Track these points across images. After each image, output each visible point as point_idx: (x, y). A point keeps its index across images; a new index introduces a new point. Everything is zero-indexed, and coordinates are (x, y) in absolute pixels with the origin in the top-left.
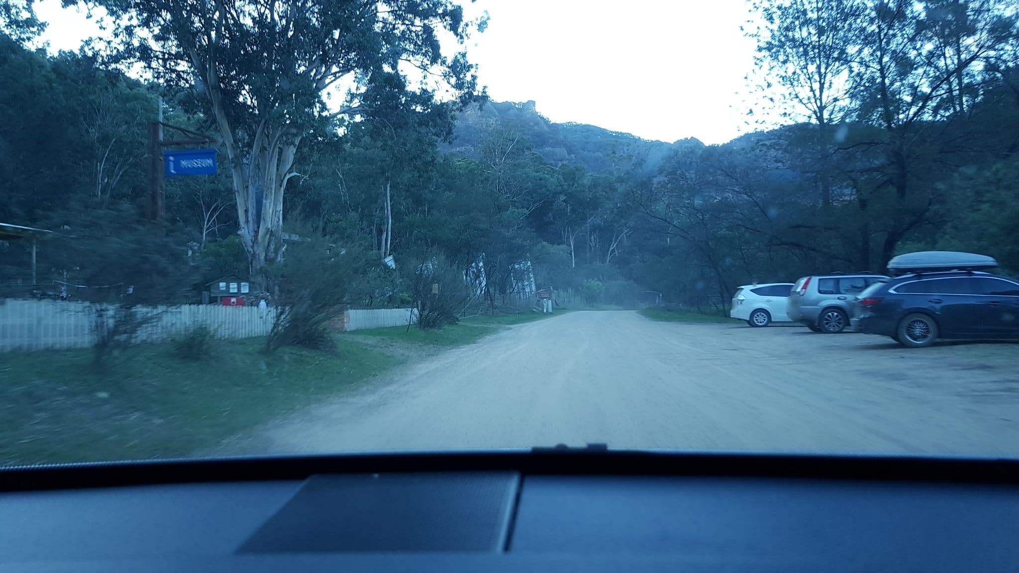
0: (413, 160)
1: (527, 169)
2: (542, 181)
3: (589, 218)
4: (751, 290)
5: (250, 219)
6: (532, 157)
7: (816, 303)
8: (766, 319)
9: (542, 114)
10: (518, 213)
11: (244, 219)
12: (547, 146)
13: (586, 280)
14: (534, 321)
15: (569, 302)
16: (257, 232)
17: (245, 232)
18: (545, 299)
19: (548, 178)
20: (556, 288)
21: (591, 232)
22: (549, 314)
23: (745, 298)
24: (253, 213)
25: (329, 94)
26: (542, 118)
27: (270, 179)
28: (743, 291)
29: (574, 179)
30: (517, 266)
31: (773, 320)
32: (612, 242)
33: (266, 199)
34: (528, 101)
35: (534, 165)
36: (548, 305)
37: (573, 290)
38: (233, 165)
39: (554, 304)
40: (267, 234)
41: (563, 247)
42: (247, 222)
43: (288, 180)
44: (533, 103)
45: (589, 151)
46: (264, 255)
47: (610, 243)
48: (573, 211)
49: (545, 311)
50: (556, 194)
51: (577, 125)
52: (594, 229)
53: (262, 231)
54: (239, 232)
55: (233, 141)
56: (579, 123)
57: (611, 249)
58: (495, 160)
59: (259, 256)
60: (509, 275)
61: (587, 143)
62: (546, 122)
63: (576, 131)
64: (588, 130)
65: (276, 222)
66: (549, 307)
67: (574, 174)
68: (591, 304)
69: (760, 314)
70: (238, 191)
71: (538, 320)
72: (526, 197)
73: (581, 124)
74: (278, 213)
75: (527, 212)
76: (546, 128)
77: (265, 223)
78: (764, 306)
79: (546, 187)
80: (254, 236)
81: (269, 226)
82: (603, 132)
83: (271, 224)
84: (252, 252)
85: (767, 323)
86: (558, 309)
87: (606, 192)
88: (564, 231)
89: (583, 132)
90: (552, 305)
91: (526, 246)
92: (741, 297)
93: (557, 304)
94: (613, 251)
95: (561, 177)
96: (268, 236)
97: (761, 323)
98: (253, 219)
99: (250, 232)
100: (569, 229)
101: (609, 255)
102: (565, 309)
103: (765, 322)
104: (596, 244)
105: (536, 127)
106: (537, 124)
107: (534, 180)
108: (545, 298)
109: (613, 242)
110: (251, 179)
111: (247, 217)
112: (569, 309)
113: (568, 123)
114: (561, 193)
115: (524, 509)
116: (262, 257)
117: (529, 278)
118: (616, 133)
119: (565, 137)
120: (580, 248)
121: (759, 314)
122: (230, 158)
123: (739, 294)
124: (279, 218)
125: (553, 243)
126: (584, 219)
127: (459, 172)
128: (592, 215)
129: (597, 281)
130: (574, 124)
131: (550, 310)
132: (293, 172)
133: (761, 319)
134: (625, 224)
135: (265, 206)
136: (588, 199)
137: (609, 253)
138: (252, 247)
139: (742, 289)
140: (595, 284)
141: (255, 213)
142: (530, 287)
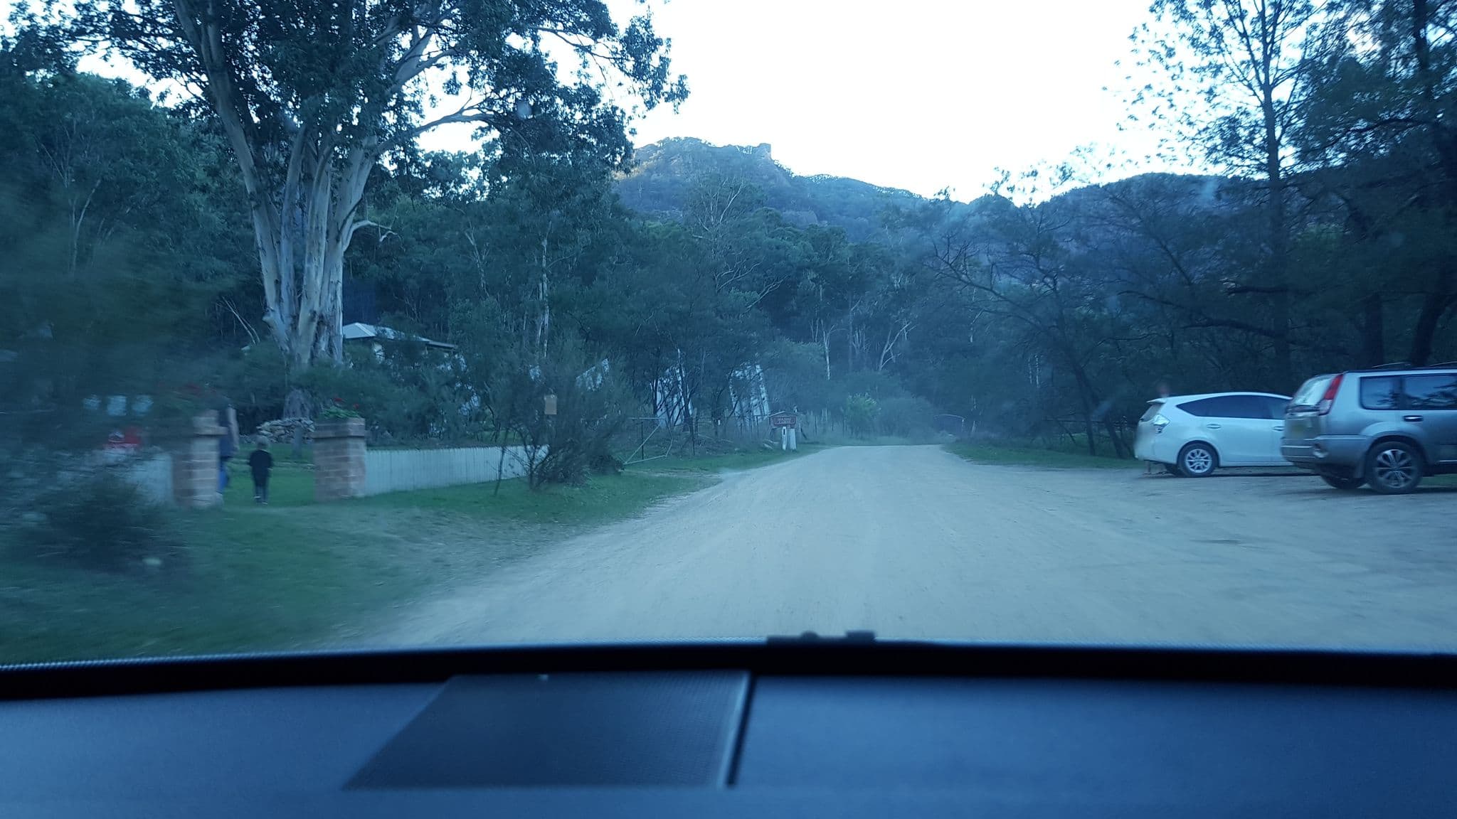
0: (563, 199)
1: (757, 232)
2: (781, 250)
3: (852, 306)
4: (1179, 406)
5: (284, 295)
6: (765, 214)
7: (1356, 429)
8: (1210, 461)
9: (780, 163)
10: (745, 297)
11: (274, 297)
12: (789, 209)
13: (851, 397)
14: (766, 465)
15: (825, 431)
16: (296, 318)
17: (276, 317)
18: (785, 428)
19: (790, 245)
20: (803, 410)
21: (854, 327)
22: (790, 453)
23: (1166, 422)
24: (288, 286)
25: (433, 98)
26: (780, 168)
27: (317, 228)
28: (1163, 409)
29: (828, 247)
30: (738, 373)
31: (1222, 463)
32: (886, 342)
33: (310, 260)
34: (761, 144)
35: (768, 227)
36: (789, 437)
37: (830, 413)
38: (253, 204)
39: (801, 435)
40: (312, 319)
41: (814, 345)
42: (279, 300)
43: (355, 232)
44: (767, 147)
45: (848, 216)
46: (308, 356)
47: (884, 343)
48: (827, 295)
49: (784, 447)
50: (802, 269)
51: (831, 179)
52: (859, 322)
53: (304, 315)
54: (266, 318)
55: (253, 163)
56: (834, 175)
57: (884, 352)
58: (708, 219)
59: (300, 359)
60: (726, 386)
61: (845, 204)
62: (787, 174)
63: (829, 188)
64: (846, 186)
65: (329, 301)
66: (791, 440)
67: (828, 240)
68: (860, 435)
69: (1198, 452)
70: (263, 249)
71: (771, 464)
72: (757, 275)
73: (837, 178)
74: (333, 286)
75: (758, 297)
76: (786, 183)
77: (308, 303)
78: (1206, 436)
79: (786, 258)
80: (292, 325)
81: (317, 308)
82: (868, 188)
83: (320, 304)
84: (288, 352)
85: (1212, 469)
86: (807, 444)
87: (877, 267)
88: (815, 326)
89: (839, 188)
90: (796, 438)
91: (754, 339)
92: (1159, 420)
93: (804, 436)
94: (888, 355)
95: (809, 245)
96: (315, 324)
97: (1199, 468)
98: (289, 297)
99: (284, 317)
100: (822, 321)
101: (882, 361)
102: (817, 443)
103: (1208, 466)
104: (862, 346)
105: (772, 182)
106: (773, 177)
107: (767, 249)
108: (786, 425)
109: (888, 342)
110: (285, 227)
111: (279, 292)
112: (824, 444)
113: (818, 176)
114: (809, 268)
115: (755, 724)
116: (306, 359)
117: (759, 393)
118: (887, 189)
119: (814, 196)
120: (838, 352)
121: (1194, 451)
122: (249, 191)
123: (1154, 414)
124: (336, 296)
125: (797, 341)
126: (844, 306)
127: (654, 237)
128: (856, 300)
129: (868, 398)
130: (826, 177)
131: (793, 446)
132: (364, 219)
133: (1199, 462)
134: (906, 315)
135: (309, 272)
136: (850, 277)
137: (882, 358)
138: (289, 343)
139: (1161, 404)
140: (866, 402)
141: (292, 284)
142: (761, 407)
